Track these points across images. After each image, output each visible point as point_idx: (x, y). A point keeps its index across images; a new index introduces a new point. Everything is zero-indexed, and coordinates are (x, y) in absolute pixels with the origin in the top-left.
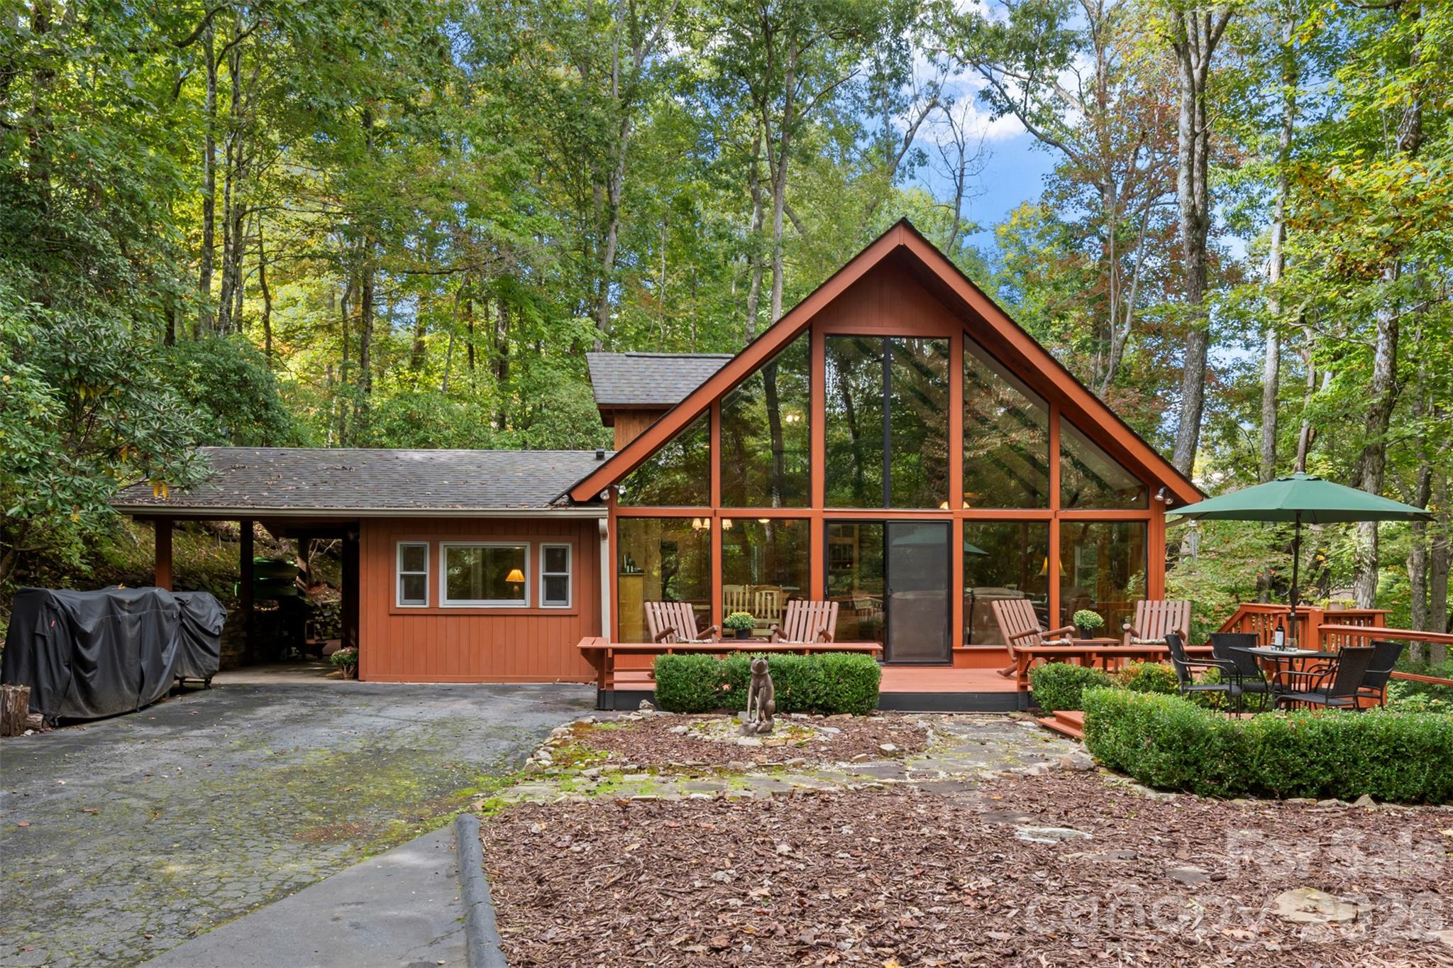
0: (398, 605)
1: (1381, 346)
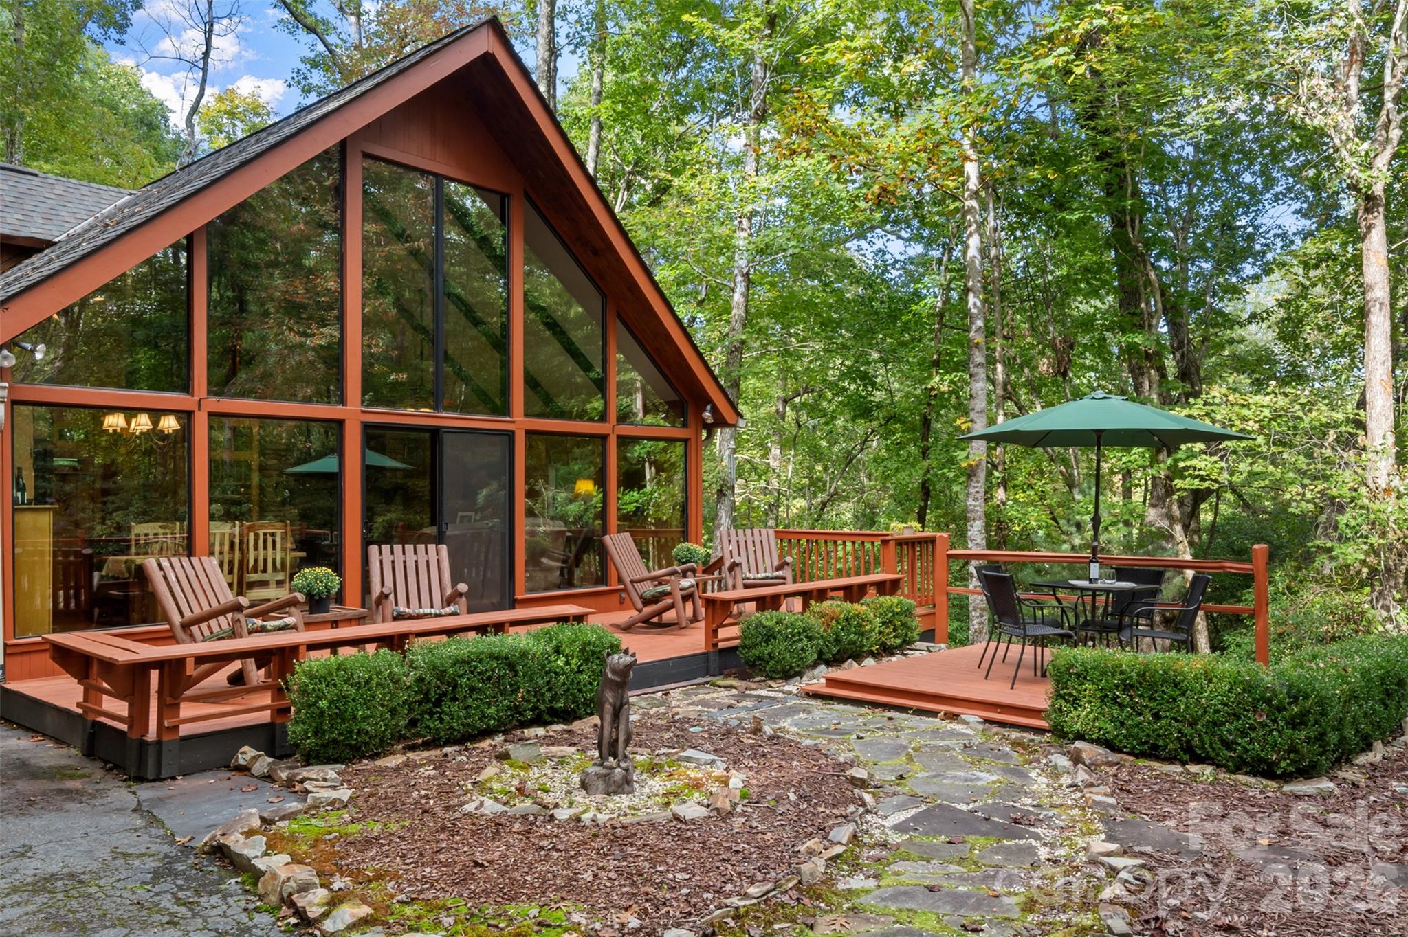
1: (740, 288)
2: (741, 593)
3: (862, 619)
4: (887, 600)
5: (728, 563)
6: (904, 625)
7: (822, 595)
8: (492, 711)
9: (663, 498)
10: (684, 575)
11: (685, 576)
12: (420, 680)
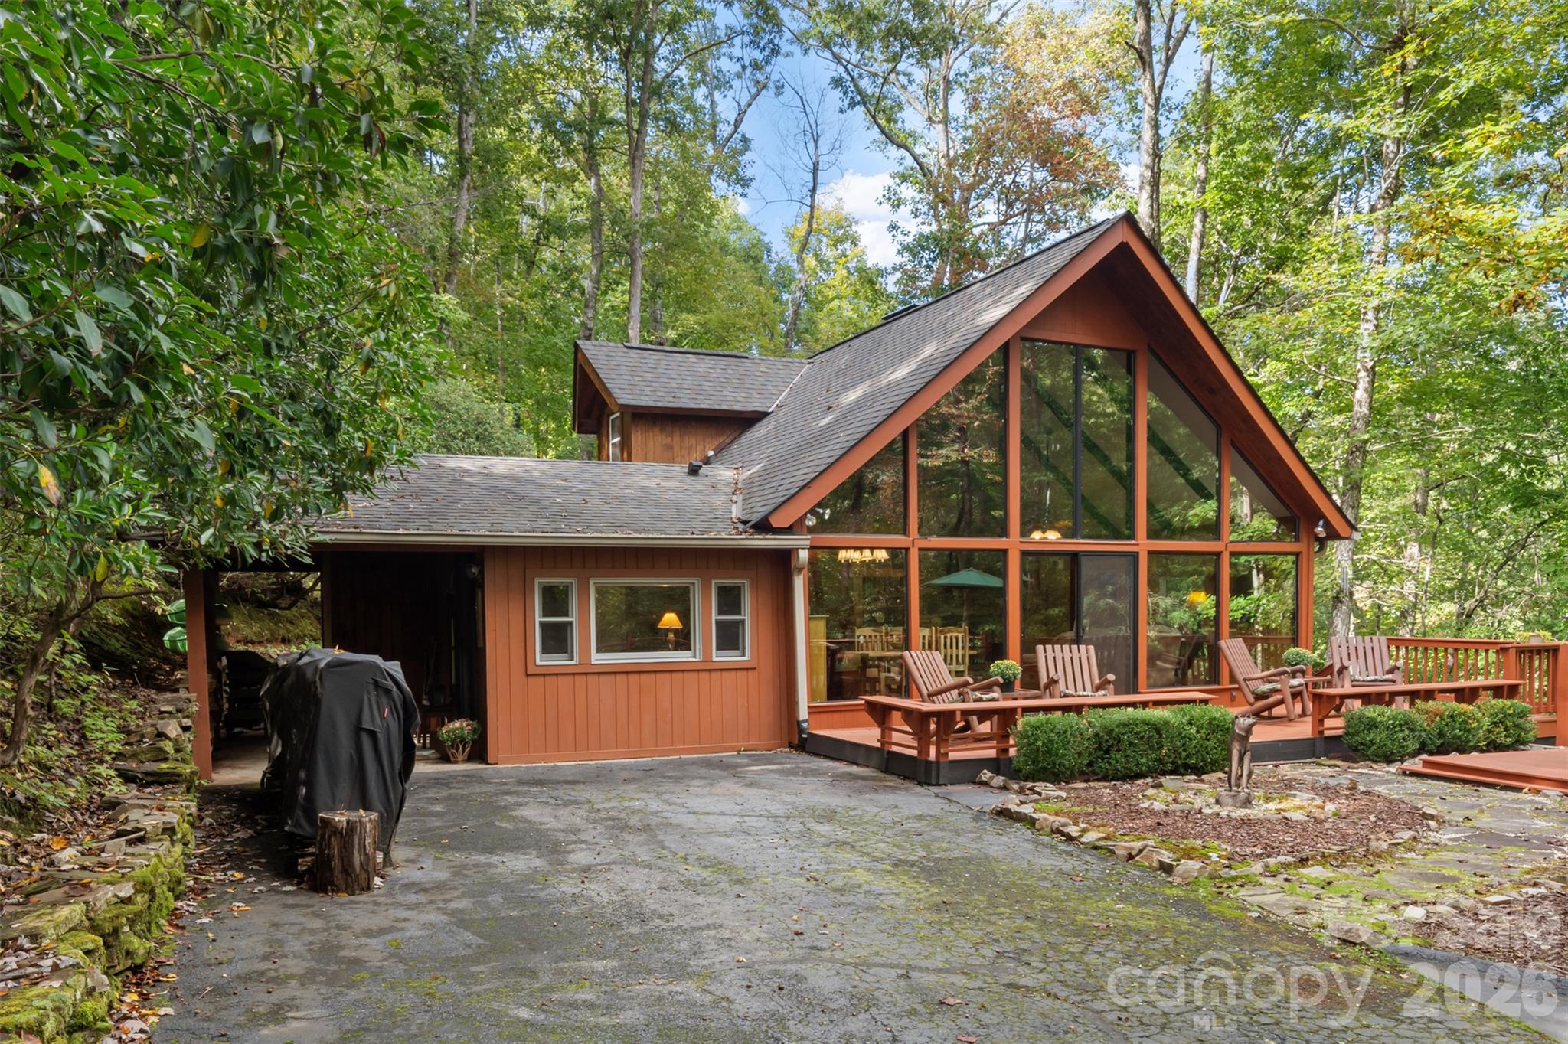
0: (538, 663)
1: (1363, 383)
2: (1348, 689)
3: (1468, 717)
4: (1500, 703)
5: (1337, 667)
6: (1516, 726)
7: (1429, 695)
8: (1144, 760)
9: (1272, 605)
10: (1294, 675)
11: (1294, 677)
12: (1096, 735)
